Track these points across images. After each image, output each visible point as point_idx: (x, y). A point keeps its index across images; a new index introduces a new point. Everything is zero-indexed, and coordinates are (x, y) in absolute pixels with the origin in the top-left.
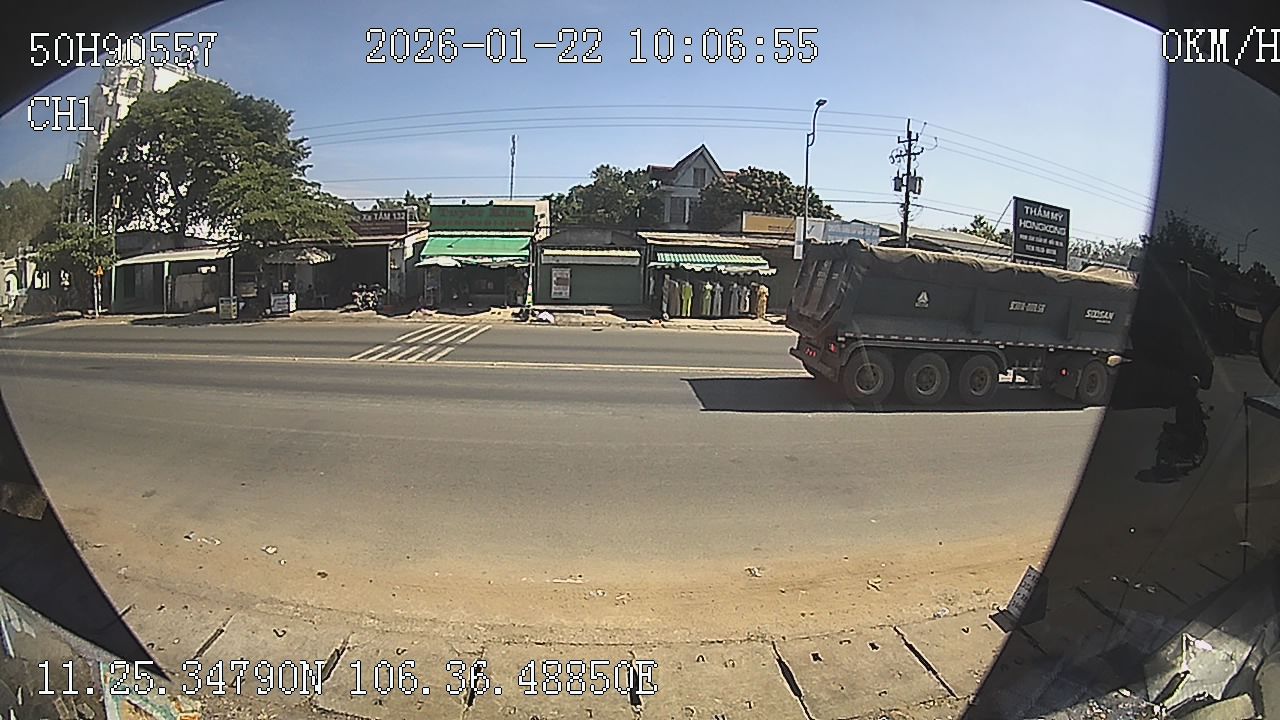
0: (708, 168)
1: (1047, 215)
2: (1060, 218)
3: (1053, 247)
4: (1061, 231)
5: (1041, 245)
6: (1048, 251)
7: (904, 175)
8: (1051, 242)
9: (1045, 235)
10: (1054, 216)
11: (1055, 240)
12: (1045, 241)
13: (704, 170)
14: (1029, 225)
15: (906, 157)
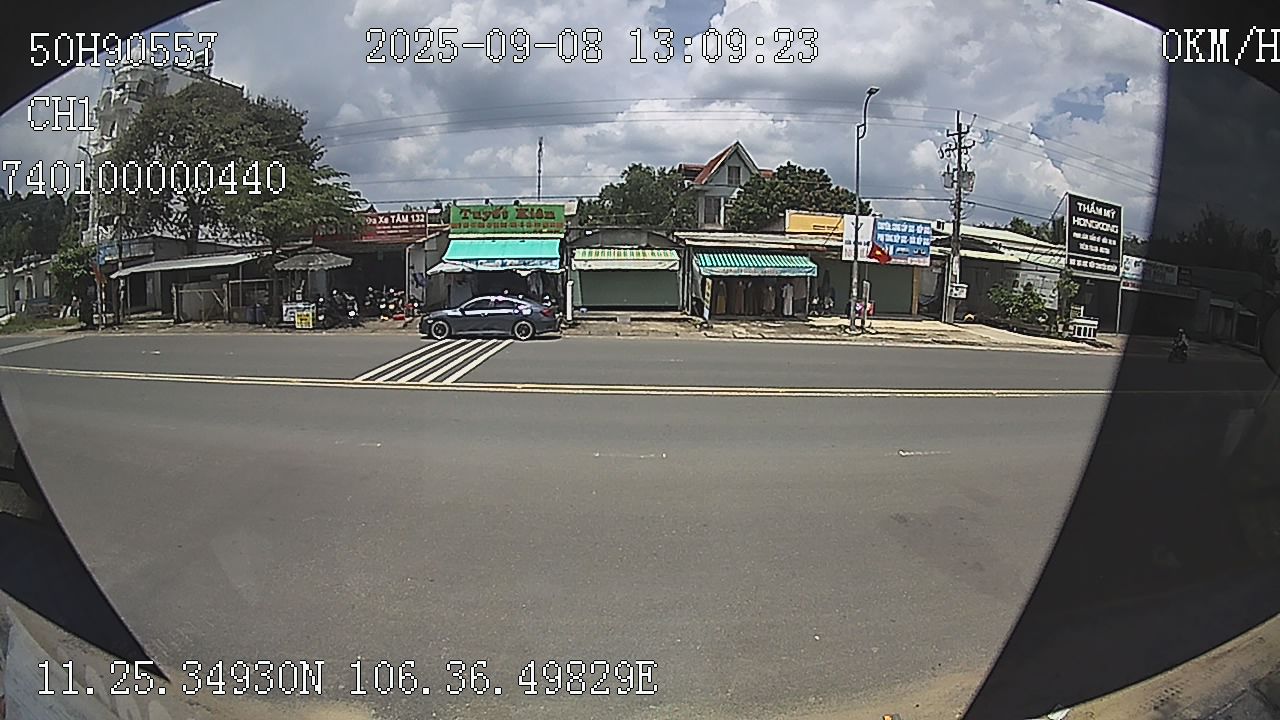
0: (742, 164)
1: (1100, 211)
2: (1113, 214)
3: (1106, 246)
4: (1113, 229)
5: (1094, 243)
6: (1102, 250)
7: (954, 170)
8: (1105, 241)
9: (1098, 233)
10: (1107, 213)
11: (1108, 238)
12: (1099, 239)
13: (739, 168)
14: (1082, 222)
15: (956, 151)
